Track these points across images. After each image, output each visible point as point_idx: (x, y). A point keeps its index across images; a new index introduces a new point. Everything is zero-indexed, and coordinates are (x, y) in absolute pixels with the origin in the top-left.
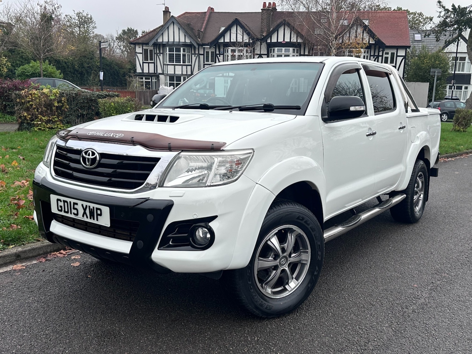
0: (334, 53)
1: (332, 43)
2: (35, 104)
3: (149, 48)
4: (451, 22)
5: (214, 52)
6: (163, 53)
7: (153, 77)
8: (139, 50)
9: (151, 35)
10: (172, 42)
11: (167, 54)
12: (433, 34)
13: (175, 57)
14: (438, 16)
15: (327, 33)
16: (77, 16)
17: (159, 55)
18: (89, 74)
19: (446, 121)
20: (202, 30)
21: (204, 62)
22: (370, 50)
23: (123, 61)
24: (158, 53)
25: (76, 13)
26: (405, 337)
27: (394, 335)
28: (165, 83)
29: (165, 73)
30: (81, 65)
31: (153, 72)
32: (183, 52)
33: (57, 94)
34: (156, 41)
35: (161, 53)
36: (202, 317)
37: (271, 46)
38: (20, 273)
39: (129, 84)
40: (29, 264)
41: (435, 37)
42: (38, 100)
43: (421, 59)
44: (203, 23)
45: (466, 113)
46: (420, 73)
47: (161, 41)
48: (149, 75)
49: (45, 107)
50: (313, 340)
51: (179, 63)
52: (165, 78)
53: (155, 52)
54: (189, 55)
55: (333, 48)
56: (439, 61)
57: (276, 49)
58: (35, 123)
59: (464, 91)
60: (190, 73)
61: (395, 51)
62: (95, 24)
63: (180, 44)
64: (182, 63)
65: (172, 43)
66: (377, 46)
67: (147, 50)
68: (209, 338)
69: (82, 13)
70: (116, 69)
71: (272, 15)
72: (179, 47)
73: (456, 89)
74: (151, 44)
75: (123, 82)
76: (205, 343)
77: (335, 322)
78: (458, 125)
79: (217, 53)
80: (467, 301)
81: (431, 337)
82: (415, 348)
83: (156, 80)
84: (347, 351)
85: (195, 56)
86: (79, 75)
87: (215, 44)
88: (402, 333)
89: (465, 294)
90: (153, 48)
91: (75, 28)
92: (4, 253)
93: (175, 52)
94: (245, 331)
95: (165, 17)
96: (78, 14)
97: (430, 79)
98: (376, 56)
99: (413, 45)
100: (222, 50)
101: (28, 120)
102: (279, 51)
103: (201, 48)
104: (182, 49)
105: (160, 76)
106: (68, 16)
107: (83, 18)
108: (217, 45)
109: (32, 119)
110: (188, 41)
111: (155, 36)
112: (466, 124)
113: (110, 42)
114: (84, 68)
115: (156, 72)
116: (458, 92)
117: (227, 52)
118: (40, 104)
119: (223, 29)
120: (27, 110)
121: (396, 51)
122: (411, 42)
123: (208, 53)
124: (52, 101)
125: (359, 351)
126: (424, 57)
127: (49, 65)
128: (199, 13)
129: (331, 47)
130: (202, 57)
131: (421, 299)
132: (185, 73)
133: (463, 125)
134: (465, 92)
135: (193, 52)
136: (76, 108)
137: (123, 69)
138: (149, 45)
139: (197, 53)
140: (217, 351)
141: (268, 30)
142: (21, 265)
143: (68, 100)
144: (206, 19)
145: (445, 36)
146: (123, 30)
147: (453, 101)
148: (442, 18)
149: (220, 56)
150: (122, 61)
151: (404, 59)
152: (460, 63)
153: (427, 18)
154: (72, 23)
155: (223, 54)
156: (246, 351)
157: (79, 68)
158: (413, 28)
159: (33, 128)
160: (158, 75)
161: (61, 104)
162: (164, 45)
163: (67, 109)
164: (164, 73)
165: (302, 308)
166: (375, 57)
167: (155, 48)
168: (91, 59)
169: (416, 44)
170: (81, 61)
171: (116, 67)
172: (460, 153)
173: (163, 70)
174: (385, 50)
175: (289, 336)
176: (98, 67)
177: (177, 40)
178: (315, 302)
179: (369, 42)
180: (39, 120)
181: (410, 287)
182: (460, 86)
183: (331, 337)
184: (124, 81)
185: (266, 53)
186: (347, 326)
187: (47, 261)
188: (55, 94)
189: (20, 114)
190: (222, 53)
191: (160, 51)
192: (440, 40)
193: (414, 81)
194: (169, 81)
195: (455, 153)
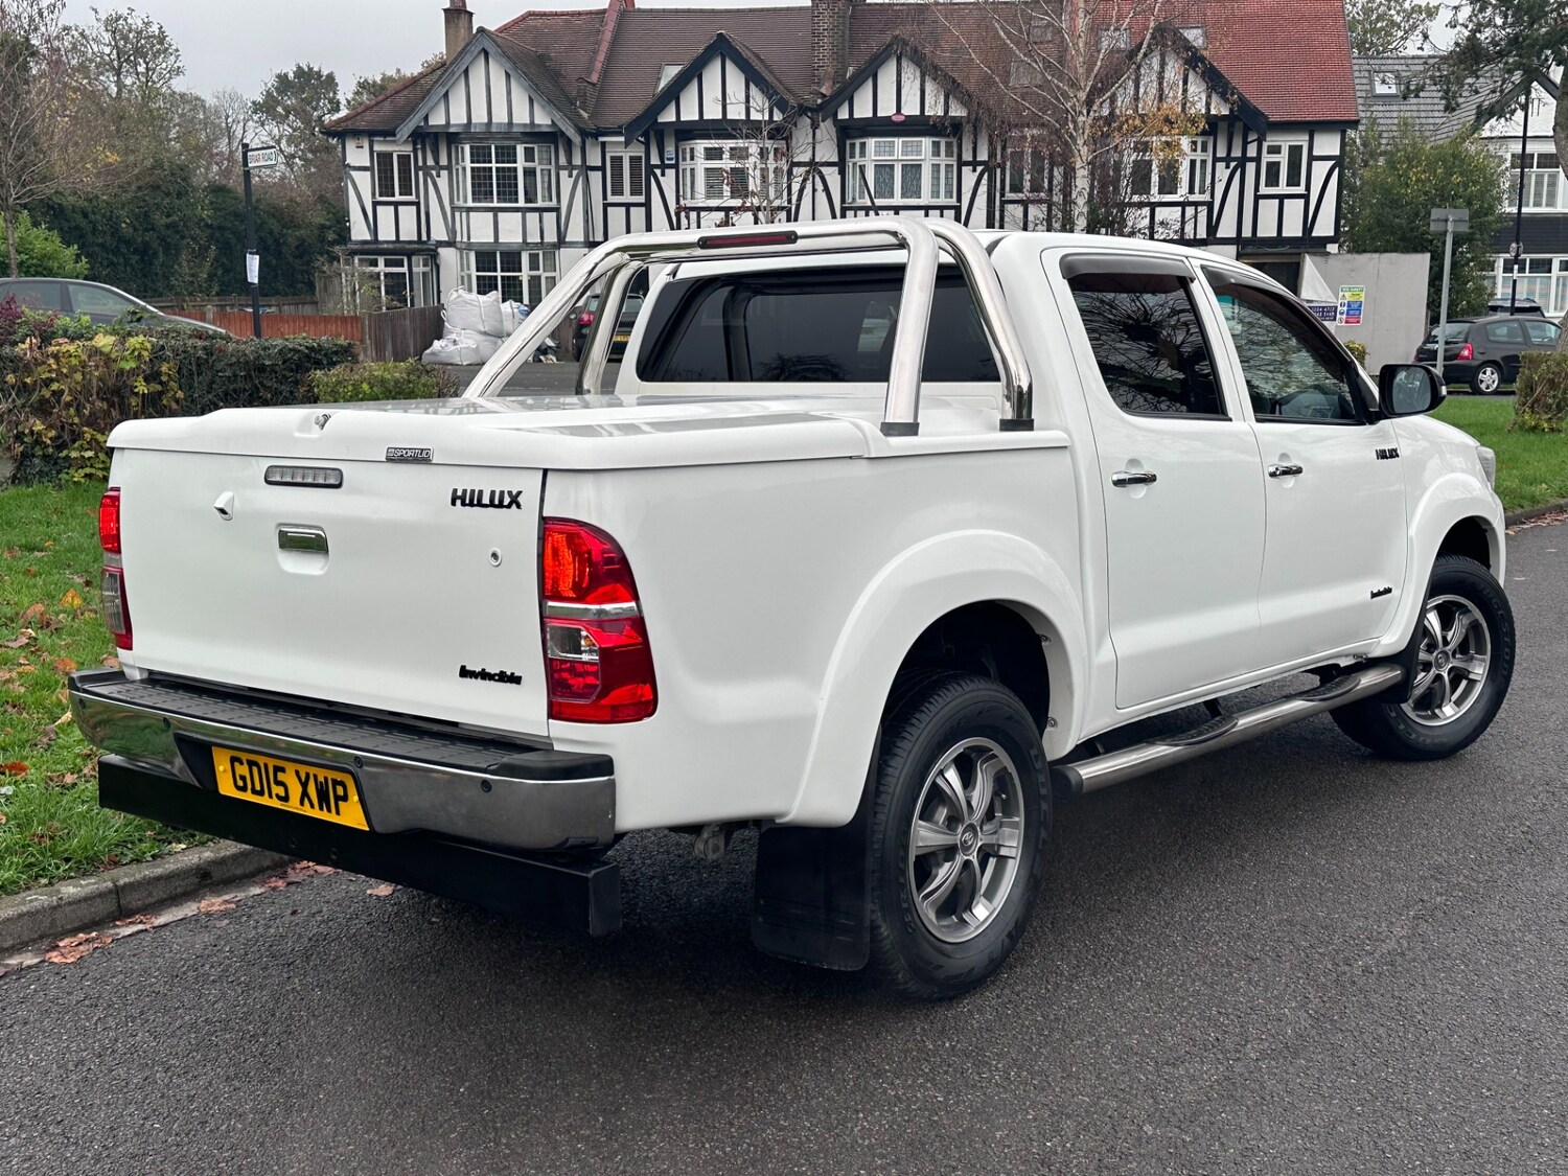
0: (1084, 158)
1: (1075, 122)
2: (70, 389)
3: (397, 148)
4: (1495, 43)
5: (641, 157)
6: (449, 168)
7: (414, 258)
8: (357, 155)
9: (401, 99)
10: (481, 124)
11: (464, 169)
12: (1435, 85)
13: (498, 179)
14: (1450, 22)
15: (1058, 87)
16: (107, 30)
17: (434, 173)
18: (173, 252)
19: (1496, 393)
20: (594, 78)
21: (605, 198)
22: (1212, 138)
23: (298, 199)
24: (432, 168)
25: (103, 18)
26: (1343, 1028)
27: (1313, 1026)
28: (462, 277)
29: (458, 239)
30: (144, 219)
31: (416, 239)
32: (526, 161)
33: (145, 354)
34: (422, 124)
35: (443, 168)
36: (790, 1003)
37: (851, 133)
38: (226, 921)
39: (322, 285)
40: (241, 895)
41: (1440, 94)
42: (78, 377)
43: (1398, 170)
44: (595, 52)
45: (1559, 364)
46: (1397, 220)
47: (443, 122)
48: (399, 252)
49: (103, 399)
50: (1098, 1042)
51: (511, 202)
52: (462, 258)
53: (420, 164)
54: (550, 170)
55: (1080, 142)
56: (1461, 174)
57: (871, 142)
58: (74, 454)
59: (1558, 279)
60: (556, 240)
61: (1302, 140)
62: (177, 57)
63: (514, 130)
64: (521, 203)
65: (483, 129)
66: (1239, 125)
67: (390, 155)
68: (822, 1047)
69: (125, 20)
70: (271, 229)
71: (851, 17)
72: (512, 143)
73: (1530, 272)
74: (405, 131)
75: (299, 277)
76: (816, 1057)
77: (1151, 1001)
78: (1532, 407)
79: (652, 163)
80: (1518, 943)
81: (1412, 1029)
82: (1369, 1053)
83: (427, 269)
84: (1189, 1063)
85: (570, 176)
86: (137, 257)
87: (647, 128)
88: (1335, 1021)
89: (1513, 926)
90: (411, 149)
91: (102, 74)
92: (167, 866)
93: (497, 162)
94: (914, 1029)
95: (451, 31)
96: (112, 23)
97: (1432, 241)
98: (1234, 159)
99: (1369, 114)
100: (670, 150)
101: (47, 446)
102: (882, 149)
103: (593, 145)
104: (520, 150)
105: (440, 250)
106: (74, 32)
107: (131, 36)
108: (652, 133)
109: (61, 441)
110: (543, 119)
111: (417, 105)
112: (1558, 405)
113: (230, 120)
114: (153, 229)
115: (424, 238)
116: (1538, 280)
117: (692, 158)
118: (86, 390)
119: (671, 72)
120: (43, 409)
121: (1307, 138)
122: (1360, 101)
123: (617, 161)
124: (125, 378)
125: (1222, 1063)
126: (1409, 159)
127: (35, 229)
128: (579, 13)
129: (1071, 136)
130: (596, 177)
131: (1388, 941)
132: (534, 238)
133: (1548, 407)
134: (1561, 280)
135: (563, 161)
136: (210, 397)
137: (298, 227)
138: (398, 136)
139: (580, 163)
140: (850, 1073)
141: (839, 75)
142: (220, 900)
143: (179, 372)
144: (608, 36)
145: (1477, 92)
146: (279, 76)
147: (1518, 320)
148: (1464, 30)
149: (663, 175)
150: (291, 200)
151: (1337, 169)
152: (1540, 177)
153: (1418, 9)
154: (89, 56)
155: (676, 166)
156: (927, 1070)
157: (135, 229)
158: (1367, 46)
159: (68, 473)
160: (432, 250)
161: (159, 388)
162: (452, 138)
163: (177, 401)
164: (455, 242)
165: (1058, 971)
166: (1233, 164)
167: (419, 146)
168: (179, 195)
169: (1381, 108)
170: (142, 204)
171: (274, 225)
172: (1538, 510)
173: (452, 231)
174: (1268, 139)
175: (1034, 1036)
176: (202, 224)
177: (500, 117)
178: (1093, 956)
179: (1208, 109)
180: (86, 446)
181: (1358, 912)
182: (1544, 260)
183: (1145, 1035)
184: (302, 272)
185: (835, 159)
186: (1185, 1008)
187: (293, 888)
188: (136, 353)
189: (19, 427)
190: (673, 162)
191: (437, 161)
192: (1458, 105)
193: (1376, 250)
194: (477, 271)
195: (1519, 511)
